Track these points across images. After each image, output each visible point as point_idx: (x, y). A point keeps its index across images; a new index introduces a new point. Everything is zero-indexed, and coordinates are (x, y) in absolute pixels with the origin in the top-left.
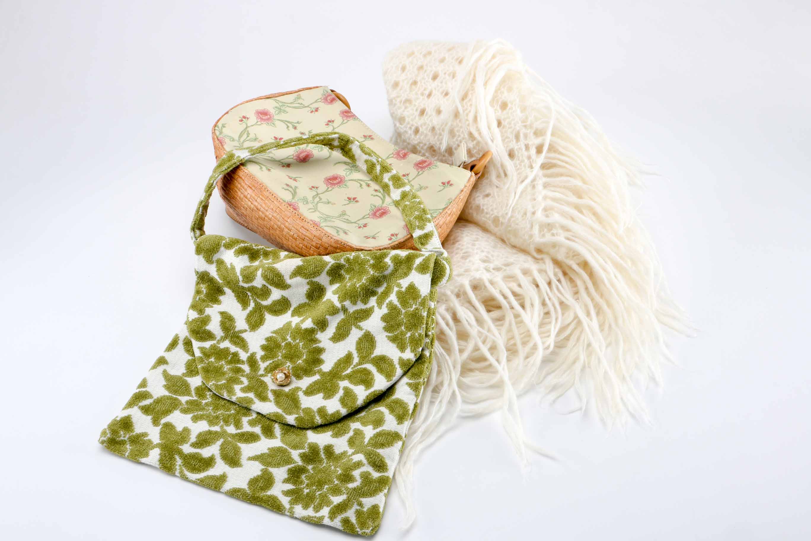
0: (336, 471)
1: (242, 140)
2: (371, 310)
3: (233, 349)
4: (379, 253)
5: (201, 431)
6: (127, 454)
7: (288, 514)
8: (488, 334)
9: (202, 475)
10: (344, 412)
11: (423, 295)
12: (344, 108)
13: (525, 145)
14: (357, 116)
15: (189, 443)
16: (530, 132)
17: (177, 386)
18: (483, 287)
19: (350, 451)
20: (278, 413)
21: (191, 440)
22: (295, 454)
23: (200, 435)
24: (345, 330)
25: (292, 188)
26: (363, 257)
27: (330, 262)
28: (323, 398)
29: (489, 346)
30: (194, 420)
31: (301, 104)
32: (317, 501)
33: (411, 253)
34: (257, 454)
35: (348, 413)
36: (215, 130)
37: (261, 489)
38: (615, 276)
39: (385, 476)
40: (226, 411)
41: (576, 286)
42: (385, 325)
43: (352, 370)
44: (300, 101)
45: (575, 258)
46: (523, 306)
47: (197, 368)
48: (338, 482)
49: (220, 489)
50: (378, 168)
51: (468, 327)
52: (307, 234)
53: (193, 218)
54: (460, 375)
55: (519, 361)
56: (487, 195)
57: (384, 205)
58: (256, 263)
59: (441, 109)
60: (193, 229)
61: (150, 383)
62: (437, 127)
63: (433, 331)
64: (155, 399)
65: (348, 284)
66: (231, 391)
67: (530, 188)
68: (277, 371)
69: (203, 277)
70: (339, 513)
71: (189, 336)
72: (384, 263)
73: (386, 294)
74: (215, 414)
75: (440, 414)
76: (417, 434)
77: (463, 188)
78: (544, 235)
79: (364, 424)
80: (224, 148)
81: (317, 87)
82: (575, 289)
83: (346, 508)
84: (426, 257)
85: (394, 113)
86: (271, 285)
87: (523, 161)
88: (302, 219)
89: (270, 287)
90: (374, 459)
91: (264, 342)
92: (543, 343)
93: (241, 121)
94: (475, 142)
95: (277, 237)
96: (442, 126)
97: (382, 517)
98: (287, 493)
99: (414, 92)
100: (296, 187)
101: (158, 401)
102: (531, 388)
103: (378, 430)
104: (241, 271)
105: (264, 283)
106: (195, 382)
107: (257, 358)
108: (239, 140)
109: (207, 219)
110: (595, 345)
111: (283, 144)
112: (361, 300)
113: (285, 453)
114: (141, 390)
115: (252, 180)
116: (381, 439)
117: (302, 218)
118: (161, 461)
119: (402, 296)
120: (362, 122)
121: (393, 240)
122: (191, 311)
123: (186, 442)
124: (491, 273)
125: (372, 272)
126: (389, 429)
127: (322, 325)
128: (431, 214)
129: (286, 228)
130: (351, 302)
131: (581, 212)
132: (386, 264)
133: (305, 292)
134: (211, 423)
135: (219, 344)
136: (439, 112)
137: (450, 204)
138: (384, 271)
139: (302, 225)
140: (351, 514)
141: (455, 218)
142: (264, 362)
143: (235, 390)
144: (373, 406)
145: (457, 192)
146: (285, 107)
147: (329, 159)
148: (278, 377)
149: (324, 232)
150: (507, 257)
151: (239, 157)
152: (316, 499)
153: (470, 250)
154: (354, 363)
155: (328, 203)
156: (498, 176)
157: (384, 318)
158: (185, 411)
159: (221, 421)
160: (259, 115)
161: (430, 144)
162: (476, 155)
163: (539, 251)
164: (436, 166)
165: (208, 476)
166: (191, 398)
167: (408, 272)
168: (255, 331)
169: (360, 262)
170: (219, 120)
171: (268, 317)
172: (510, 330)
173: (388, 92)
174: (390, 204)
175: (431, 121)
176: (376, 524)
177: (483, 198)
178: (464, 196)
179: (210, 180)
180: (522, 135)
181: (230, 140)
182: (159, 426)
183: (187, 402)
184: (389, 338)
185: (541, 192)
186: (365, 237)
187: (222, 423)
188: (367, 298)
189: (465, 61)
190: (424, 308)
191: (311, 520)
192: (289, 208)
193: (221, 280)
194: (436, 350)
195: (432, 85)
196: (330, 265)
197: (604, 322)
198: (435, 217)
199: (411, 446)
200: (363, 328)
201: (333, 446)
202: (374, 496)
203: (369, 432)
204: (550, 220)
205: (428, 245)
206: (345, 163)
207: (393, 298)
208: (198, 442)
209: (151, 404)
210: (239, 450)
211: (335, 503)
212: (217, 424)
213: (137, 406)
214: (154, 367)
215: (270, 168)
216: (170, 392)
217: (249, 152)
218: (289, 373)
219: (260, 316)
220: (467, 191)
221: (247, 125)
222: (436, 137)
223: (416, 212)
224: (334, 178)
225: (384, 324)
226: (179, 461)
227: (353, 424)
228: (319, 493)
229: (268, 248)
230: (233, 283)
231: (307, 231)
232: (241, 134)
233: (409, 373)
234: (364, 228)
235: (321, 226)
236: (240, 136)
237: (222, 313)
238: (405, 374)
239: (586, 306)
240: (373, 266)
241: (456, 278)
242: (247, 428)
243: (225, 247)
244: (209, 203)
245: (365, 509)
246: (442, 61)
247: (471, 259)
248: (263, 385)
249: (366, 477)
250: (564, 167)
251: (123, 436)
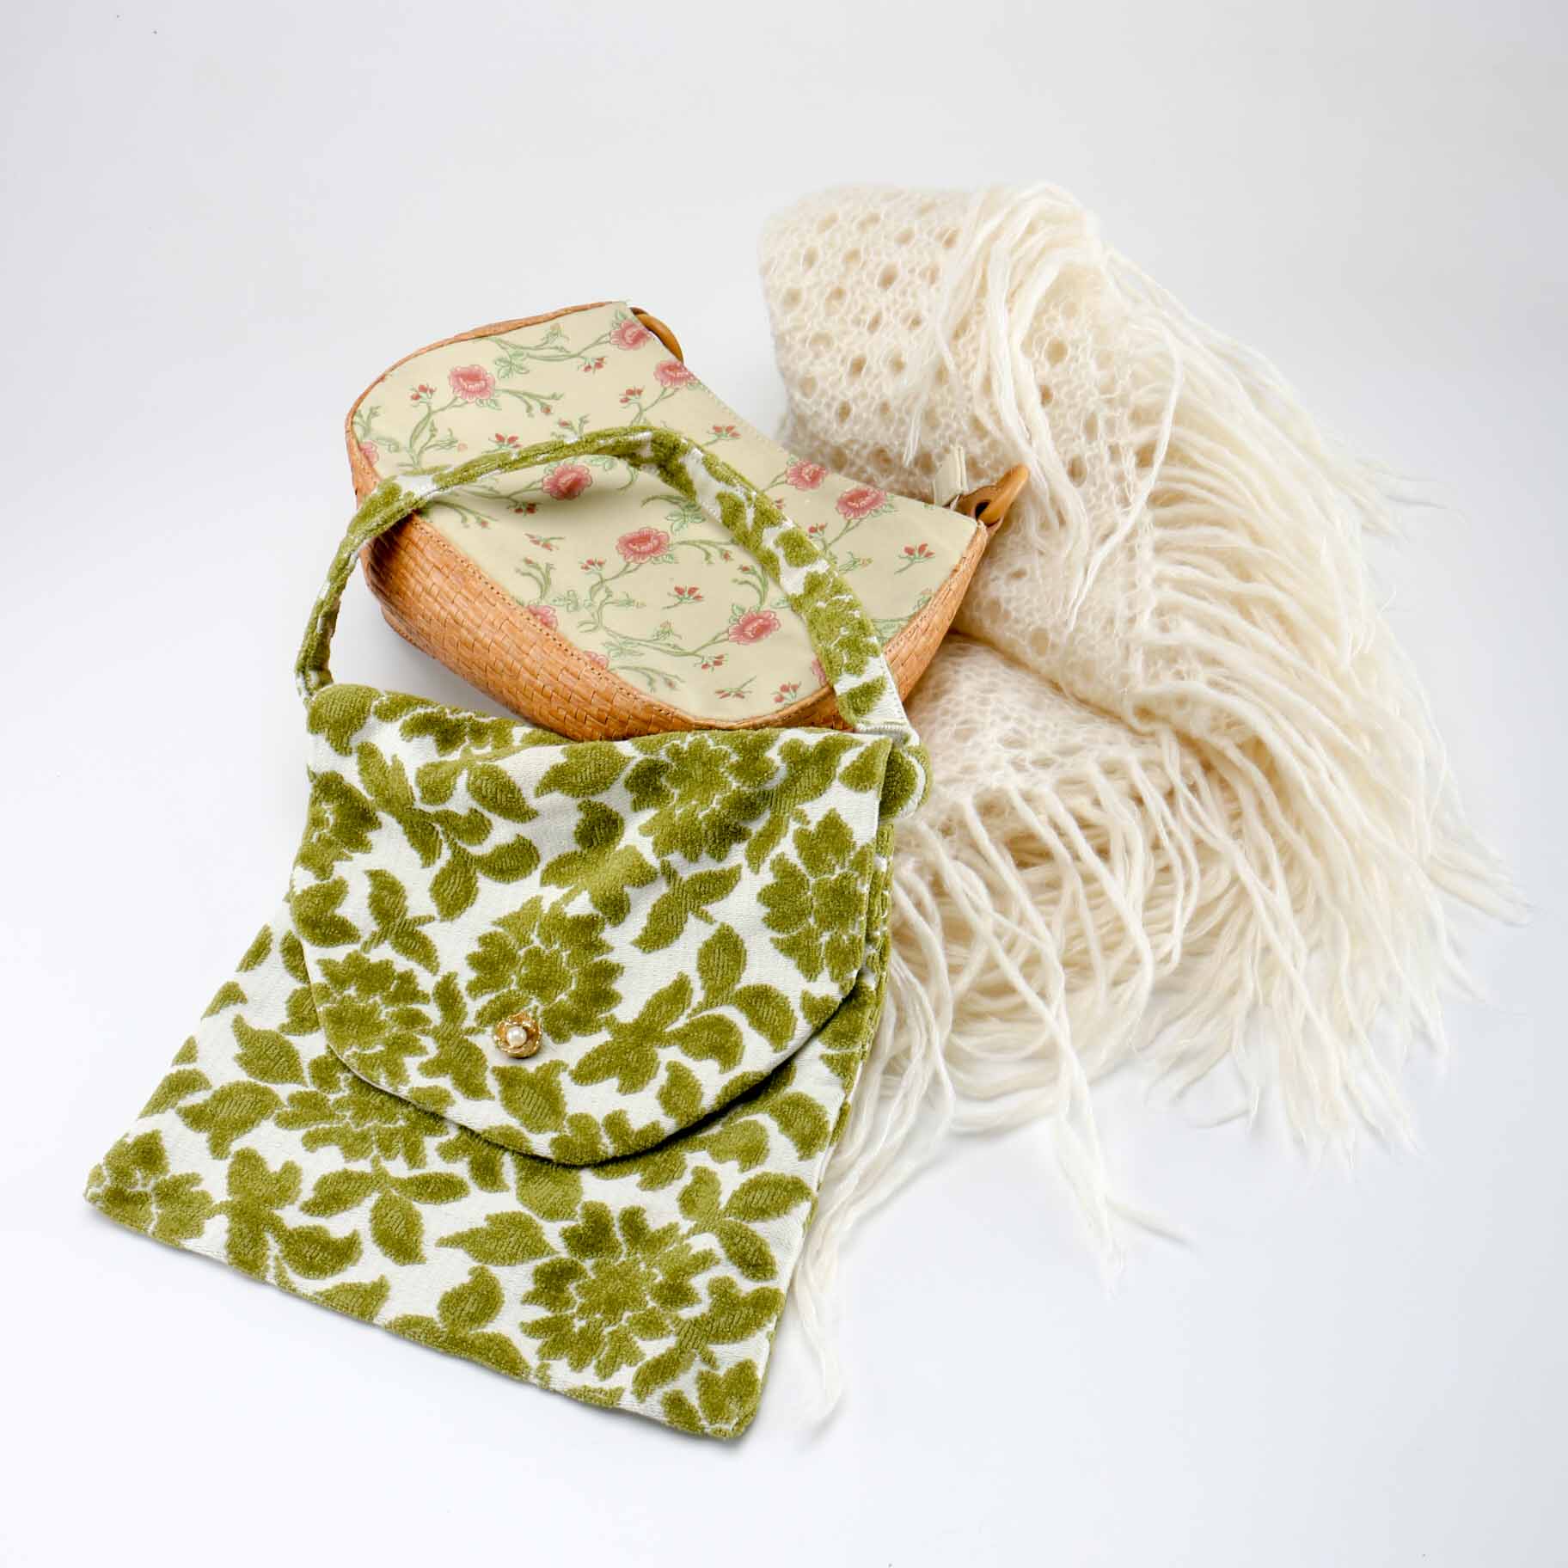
0: (650, 1275)
1: (417, 447)
2: (734, 876)
3: (402, 964)
4: (750, 737)
5: (326, 1173)
6: (151, 1228)
7: (536, 1381)
8: (1018, 930)
9: (328, 1283)
10: (669, 1125)
11: (860, 844)
12: (668, 357)
13: (1110, 447)
14: (699, 378)
15: (298, 1204)
16: (1122, 415)
17: (268, 1057)
18: (1008, 810)
19: (686, 1225)
20: (509, 1128)
21: (302, 1194)
22: (552, 1233)
23: (323, 1183)
24: (670, 922)
25: (539, 569)
26: (712, 748)
27: (633, 758)
28: (619, 1090)
29: (1021, 958)
30: (309, 1145)
31: (562, 348)
32: (605, 1352)
33: (831, 738)
34: (460, 1231)
35: (677, 1129)
36: (352, 423)
37: (471, 1320)
38: (1331, 777)
39: (770, 1291)
40: (385, 1123)
41: (1235, 798)
42: (768, 914)
43: (688, 1021)
44: (559, 342)
45: (1234, 729)
46: (1103, 853)
47: (315, 1011)
48: (654, 1305)
49: (371, 1318)
50: (750, 515)
51: (971, 915)
52: (576, 687)
53: (300, 643)
54: (953, 1031)
55: (1096, 992)
56: (1019, 575)
57: (766, 607)
58: (455, 756)
59: (903, 359)
60: (302, 670)
61: (203, 1048)
62: (893, 404)
63: (885, 928)
64: (216, 1092)
65: (678, 812)
66: (396, 1073)
67: (1121, 557)
68: (507, 1024)
69: (328, 787)
70: (657, 1384)
71: (294, 932)
72: (764, 762)
73: (770, 836)
74: (359, 1130)
75: (902, 1132)
76: (846, 1182)
77: (956, 562)
78: (1156, 677)
79: (719, 1156)
80: (374, 471)
81: (601, 305)
82: (1232, 806)
83: (675, 1371)
84: (867, 749)
85: (787, 368)
86: (489, 811)
87: (1104, 487)
88: (565, 649)
89: (487, 814)
90: (743, 1248)
91: (476, 948)
92: (1155, 947)
93: (417, 397)
94: (986, 442)
95: (505, 691)
96: (905, 400)
97: (762, 1390)
98: (533, 1329)
99: (836, 318)
100: (549, 567)
101: (224, 1096)
102: (1124, 1061)
103: (752, 1174)
104: (418, 777)
105: (475, 805)
106: (311, 1046)
107: (459, 987)
108: (411, 446)
109: (335, 643)
110: (1283, 952)
111: (516, 461)
112: (708, 852)
113: (528, 1230)
114: (182, 1067)
115: (441, 551)
116: (760, 1198)
117: (564, 647)
118: (231, 1247)
119: (806, 843)
120: (709, 392)
121: (785, 702)
122: (299, 869)
123: (289, 1201)
124: (1026, 774)
125: (735, 785)
126: (779, 1172)
127: (616, 909)
128: (880, 631)
129: (526, 669)
130: (685, 856)
131: (1246, 614)
132: (769, 762)
133: (574, 828)
134: (352, 1148)
135: (368, 952)
136: (898, 366)
137: (924, 607)
138: (766, 782)
139: (564, 663)
140: (686, 1384)
141: (939, 635)
142: (475, 998)
143: (405, 1071)
144: (739, 1109)
145: (943, 574)
146: (522, 358)
147: (629, 489)
148: (510, 1036)
149: (617, 682)
150: (1066, 732)
151: (409, 494)
152: (602, 1345)
153: (976, 716)
154: (694, 1003)
155: (629, 603)
156: (1045, 526)
157: (766, 897)
158: (287, 1122)
159: (374, 1146)
160: (458, 381)
161: (876, 443)
162: (990, 472)
163: (1145, 713)
164: (891, 506)
165: (343, 1284)
166: (302, 1089)
167: (824, 784)
168: (452, 919)
169: (705, 759)
170: (361, 399)
171: (486, 885)
172: (1073, 917)
173: (772, 315)
174: (778, 604)
175: (880, 387)
176: (748, 1409)
177: (1007, 584)
178: (958, 585)
179: (340, 552)
180: (1101, 424)
181: (389, 450)
182: (226, 1157)
183: (292, 1099)
184: (777, 943)
185: (1149, 565)
186: (720, 692)
187: (376, 1152)
188: (724, 846)
189: (960, 240)
190: (862, 874)
191: (591, 1398)
192: (532, 622)
193: (372, 795)
194: (892, 971)
195: (881, 300)
196: (632, 765)
197: (1304, 891)
198: (890, 640)
199: (832, 1211)
200: (715, 918)
201: (644, 1211)
202: (742, 1339)
203: (731, 1177)
204: (1170, 640)
205: (871, 714)
206: (669, 498)
207: (787, 847)
208: (319, 1200)
209: (206, 1105)
210: (418, 1220)
211: (648, 1358)
212: (363, 1154)
213: (173, 1107)
214: (213, 1010)
215: (486, 520)
216: (252, 1074)
217: (434, 481)
218: (535, 1026)
219: (464, 882)
220: (967, 569)
221: (429, 408)
222: (892, 429)
223: (842, 629)
224: (643, 538)
225: (765, 911)
226: (274, 1248)
227: (693, 1155)
228: (610, 1329)
229: (484, 716)
230: (399, 802)
231: (574, 680)
232: (415, 430)
233: (829, 1031)
234: (716, 667)
235: (610, 667)
236: (414, 436)
237: (374, 875)
238: (817, 1032)
239: (1260, 852)
240: (739, 770)
241: (942, 789)
242: (435, 1164)
243: (379, 717)
244: (340, 603)
245: (721, 1373)
246: (905, 239)
247: (977, 738)
248: (474, 1056)
249: (722, 1291)
250: (1204, 501)
251: (142, 1182)
